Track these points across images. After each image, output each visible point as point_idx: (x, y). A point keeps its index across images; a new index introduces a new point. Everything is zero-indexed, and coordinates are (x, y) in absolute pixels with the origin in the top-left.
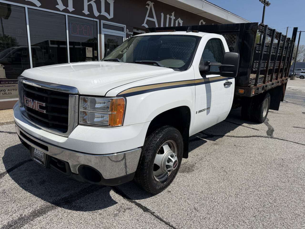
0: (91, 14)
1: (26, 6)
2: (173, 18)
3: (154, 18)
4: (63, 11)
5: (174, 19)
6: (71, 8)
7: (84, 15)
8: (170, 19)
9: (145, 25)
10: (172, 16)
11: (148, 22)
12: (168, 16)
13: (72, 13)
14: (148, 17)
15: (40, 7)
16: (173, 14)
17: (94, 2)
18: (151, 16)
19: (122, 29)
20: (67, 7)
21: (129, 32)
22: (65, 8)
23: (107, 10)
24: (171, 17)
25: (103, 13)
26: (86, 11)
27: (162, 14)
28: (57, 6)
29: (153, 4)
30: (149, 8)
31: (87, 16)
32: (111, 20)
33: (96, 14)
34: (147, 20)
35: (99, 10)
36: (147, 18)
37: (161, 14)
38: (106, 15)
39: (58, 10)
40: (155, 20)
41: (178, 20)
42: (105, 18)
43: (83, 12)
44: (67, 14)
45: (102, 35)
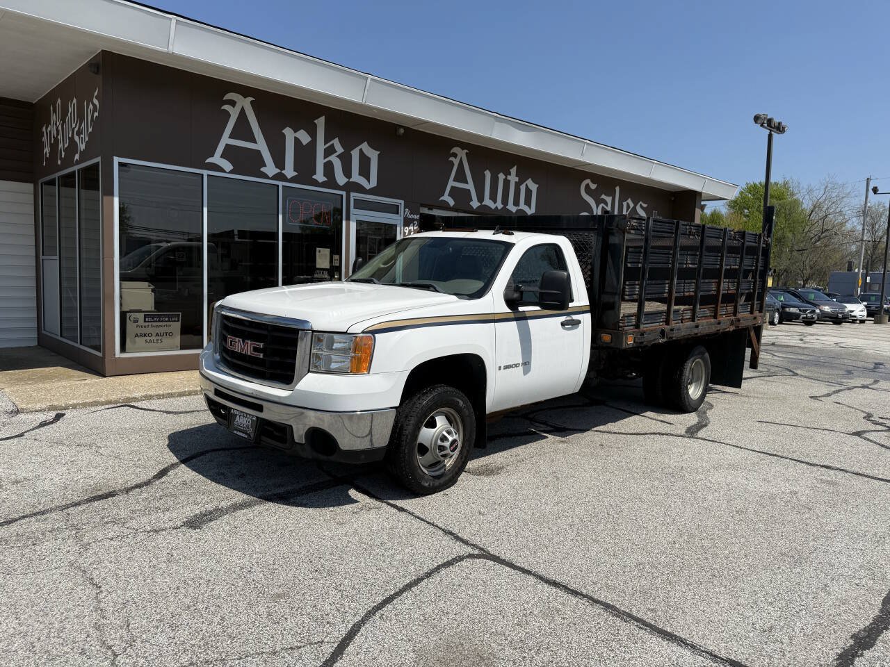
0: (331, 182)
1: (205, 173)
2: (513, 178)
3: (466, 182)
4: (276, 177)
5: (516, 182)
6: (290, 172)
7: (316, 183)
8: (507, 183)
9: (446, 198)
10: (510, 175)
11: (455, 192)
12: (501, 176)
13: (293, 180)
14: (454, 180)
15: (230, 172)
16: (513, 171)
17: (337, 156)
18: (461, 177)
19: (395, 209)
20: (281, 170)
21: (410, 214)
22: (278, 171)
23: (365, 172)
24: (509, 178)
25: (356, 178)
26: (320, 176)
27: (488, 174)
28: (263, 169)
29: (467, 153)
30: (456, 162)
31: (323, 185)
32: (371, 192)
33: (341, 179)
34: (452, 187)
35: (347, 172)
36: (452, 183)
37: (485, 172)
38: (362, 181)
39: (265, 176)
40: (470, 186)
41: (525, 183)
42: (359, 188)
43: (314, 177)
44: (281, 184)
45: (351, 222)
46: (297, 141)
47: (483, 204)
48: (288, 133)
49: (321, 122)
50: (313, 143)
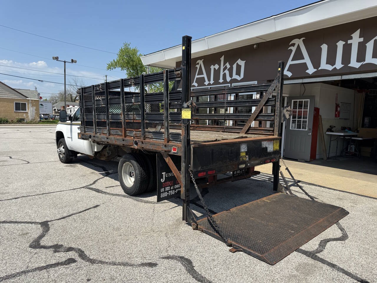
2: (356, 41)
3: (303, 59)
4: (208, 85)
5: (359, 42)
6: (212, 81)
7: (220, 83)
8: (347, 46)
9: (286, 73)
10: (352, 39)
12: (340, 44)
13: (213, 84)
14: (293, 60)
15: (197, 87)
16: (356, 34)
17: (227, 70)
18: (298, 57)
22: (209, 82)
23: (238, 73)
24: (349, 42)
26: (221, 81)
27: (324, 48)
29: (303, 40)
30: (293, 49)
33: (228, 79)
34: (291, 65)
35: (231, 75)
36: (290, 63)
37: (322, 46)
38: (237, 77)
39: (205, 85)
40: (306, 61)
41: (374, 39)
42: (236, 81)
43: (219, 81)
44: (209, 87)
45: (232, 97)
46: (215, 69)
47: (320, 69)
48: (212, 67)
49: (222, 59)
50: (219, 68)
